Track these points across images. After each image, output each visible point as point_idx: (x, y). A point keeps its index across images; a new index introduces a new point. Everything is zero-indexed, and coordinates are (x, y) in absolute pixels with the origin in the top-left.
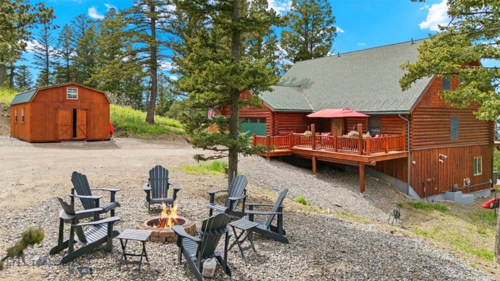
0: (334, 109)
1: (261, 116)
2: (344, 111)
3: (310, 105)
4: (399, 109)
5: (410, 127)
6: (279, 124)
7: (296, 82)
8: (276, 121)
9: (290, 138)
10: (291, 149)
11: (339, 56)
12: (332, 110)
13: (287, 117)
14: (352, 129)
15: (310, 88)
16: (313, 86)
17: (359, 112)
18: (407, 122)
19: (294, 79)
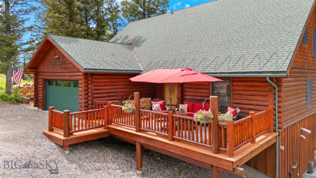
0: (167, 70)
1: (73, 78)
2: (184, 73)
3: (140, 64)
4: (265, 69)
5: (279, 97)
6: (95, 90)
7: (128, 40)
8: (90, 86)
9: (106, 111)
10: (108, 128)
11: (172, 13)
12: (165, 70)
13: (108, 80)
14: (201, 108)
15: (141, 45)
16: (144, 43)
17: (204, 73)
18: (275, 89)
19: (127, 37)
